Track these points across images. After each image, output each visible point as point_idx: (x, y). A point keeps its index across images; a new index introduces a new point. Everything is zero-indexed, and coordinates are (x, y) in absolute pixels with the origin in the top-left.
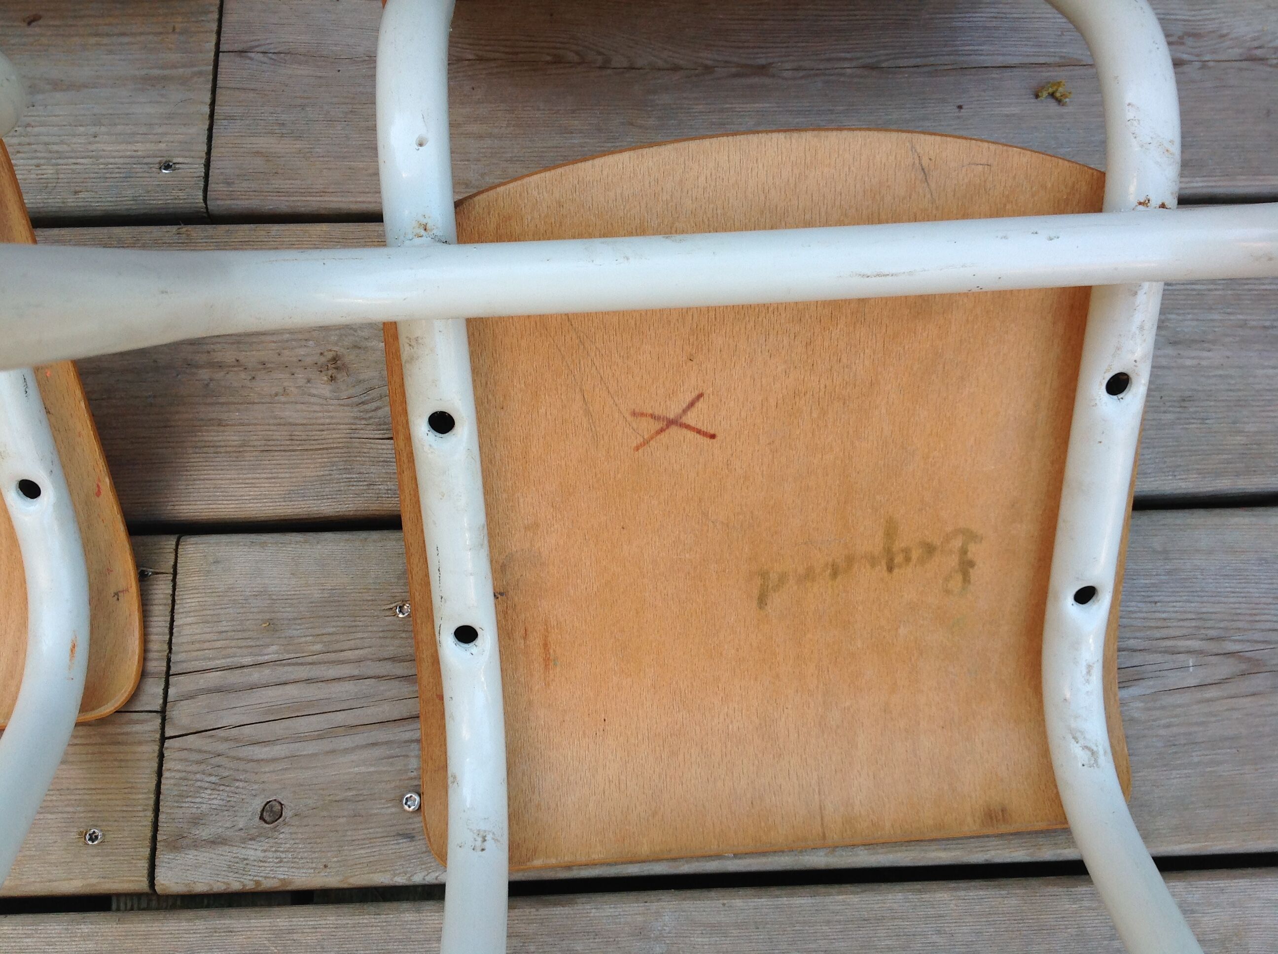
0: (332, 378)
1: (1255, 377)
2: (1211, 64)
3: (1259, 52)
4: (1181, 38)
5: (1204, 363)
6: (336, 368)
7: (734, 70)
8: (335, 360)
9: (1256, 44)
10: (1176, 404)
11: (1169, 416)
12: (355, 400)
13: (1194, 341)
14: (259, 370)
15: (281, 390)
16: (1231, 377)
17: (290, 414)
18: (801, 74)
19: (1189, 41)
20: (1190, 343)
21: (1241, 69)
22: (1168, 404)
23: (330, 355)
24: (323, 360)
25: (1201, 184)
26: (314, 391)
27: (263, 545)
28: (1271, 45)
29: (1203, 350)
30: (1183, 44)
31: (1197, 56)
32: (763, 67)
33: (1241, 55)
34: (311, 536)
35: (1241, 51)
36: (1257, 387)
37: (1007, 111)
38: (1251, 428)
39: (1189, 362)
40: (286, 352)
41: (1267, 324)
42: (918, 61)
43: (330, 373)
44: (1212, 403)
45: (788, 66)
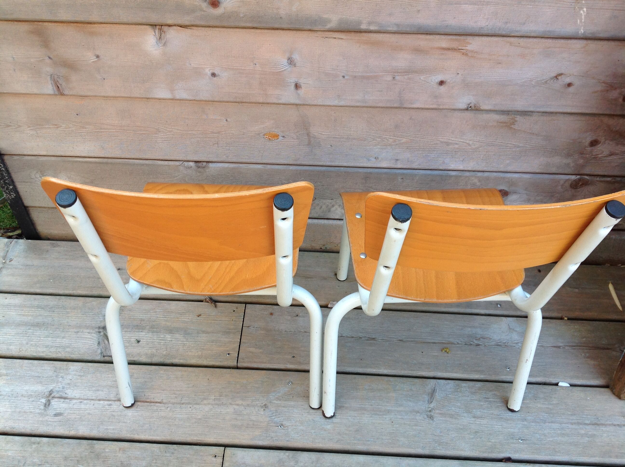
0: (264, 410)
1: (495, 428)
2: (487, 346)
3: (499, 344)
4: (479, 338)
5: (481, 423)
6: (265, 407)
7: (367, 339)
8: (265, 405)
9: (499, 341)
10: (474, 433)
11: (472, 436)
12: (269, 416)
13: (479, 417)
14: (247, 406)
15: (252, 412)
16: (489, 427)
17: (253, 418)
18: (383, 341)
19: (482, 339)
20: (478, 418)
21: (494, 348)
22: (472, 433)
23: (264, 404)
24: (262, 405)
25: (483, 377)
26: (259, 413)
27: (245, 451)
28: (503, 342)
29: (481, 420)
30: (480, 340)
31: (484, 343)
32: (374, 338)
33: (495, 344)
34: (256, 450)
35: (495, 343)
36: (495, 430)
37: (435, 354)
38: (493, 441)
39: (478, 423)
40: (254, 402)
41: (499, 414)
42: (412, 340)
43: (264, 408)
44: (483, 434)
45: (380, 338)
